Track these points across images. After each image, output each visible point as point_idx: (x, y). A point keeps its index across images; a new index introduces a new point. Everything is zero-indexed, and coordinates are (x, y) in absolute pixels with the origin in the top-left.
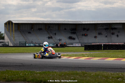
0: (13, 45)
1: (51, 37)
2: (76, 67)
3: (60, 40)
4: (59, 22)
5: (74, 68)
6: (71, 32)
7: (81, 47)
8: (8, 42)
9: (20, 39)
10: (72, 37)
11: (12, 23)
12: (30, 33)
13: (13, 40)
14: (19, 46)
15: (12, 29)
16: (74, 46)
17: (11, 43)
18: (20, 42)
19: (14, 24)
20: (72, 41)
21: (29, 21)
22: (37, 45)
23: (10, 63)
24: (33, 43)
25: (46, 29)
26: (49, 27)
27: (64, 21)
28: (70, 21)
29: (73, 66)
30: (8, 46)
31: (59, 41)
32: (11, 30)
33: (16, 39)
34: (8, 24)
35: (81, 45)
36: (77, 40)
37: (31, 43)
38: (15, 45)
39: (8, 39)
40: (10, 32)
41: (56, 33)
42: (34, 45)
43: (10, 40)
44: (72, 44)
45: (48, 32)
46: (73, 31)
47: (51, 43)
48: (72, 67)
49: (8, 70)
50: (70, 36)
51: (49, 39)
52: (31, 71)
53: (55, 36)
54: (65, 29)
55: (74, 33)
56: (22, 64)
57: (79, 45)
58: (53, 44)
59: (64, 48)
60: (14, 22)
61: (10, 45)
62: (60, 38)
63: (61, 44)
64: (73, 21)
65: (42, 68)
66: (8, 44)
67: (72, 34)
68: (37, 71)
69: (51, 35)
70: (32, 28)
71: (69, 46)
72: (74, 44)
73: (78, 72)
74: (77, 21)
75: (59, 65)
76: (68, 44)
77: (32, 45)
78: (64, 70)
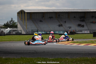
0: (25, 33)
1: (62, 25)
2: (86, 54)
3: (70, 28)
4: (69, 11)
5: (85, 54)
6: (80, 20)
7: (90, 34)
8: (21, 30)
9: (32, 28)
10: (81, 25)
11: (24, 12)
12: (42, 21)
13: (26, 28)
14: (31, 33)
15: (25, 18)
16: (83, 33)
17: (24, 32)
18: (32, 30)
19: (26, 13)
20: (81, 28)
21: (41, 10)
22: (48, 32)
23: (24, 50)
24: (44, 31)
25: (56, 18)
26: (59, 15)
27: (73, 10)
28: (79, 10)
29: (83, 52)
30: (21, 34)
31: (68, 28)
32: (23, 19)
33: (28, 28)
34: (20, 13)
35: (90, 32)
36: (86, 28)
37: (43, 31)
38: (28, 33)
39: (21, 27)
40: (22, 21)
41: (66, 21)
42: (45, 33)
43: (23, 28)
44: (81, 31)
45: (58, 20)
46: (82, 19)
47: (61, 31)
48: (82, 54)
49: (22, 57)
50: (79, 23)
51: (59, 27)
52: (44, 58)
53: (65, 24)
54: (75, 17)
55: (83, 21)
56: (35, 51)
57: (87, 32)
58: (63, 31)
59: (73, 35)
60: (26, 11)
61: (22, 34)
62: (70, 26)
63: (70, 31)
64: (81, 10)
65: (54, 55)
66: (21, 32)
67: (81, 22)
68: (50, 57)
69: (62, 23)
70: (43, 17)
71: (78, 33)
72: (83, 31)
73: (88, 58)
74: (86, 10)
75: (70, 52)
76: (78, 32)
77: (43, 33)
78: (75, 57)
